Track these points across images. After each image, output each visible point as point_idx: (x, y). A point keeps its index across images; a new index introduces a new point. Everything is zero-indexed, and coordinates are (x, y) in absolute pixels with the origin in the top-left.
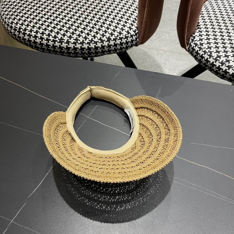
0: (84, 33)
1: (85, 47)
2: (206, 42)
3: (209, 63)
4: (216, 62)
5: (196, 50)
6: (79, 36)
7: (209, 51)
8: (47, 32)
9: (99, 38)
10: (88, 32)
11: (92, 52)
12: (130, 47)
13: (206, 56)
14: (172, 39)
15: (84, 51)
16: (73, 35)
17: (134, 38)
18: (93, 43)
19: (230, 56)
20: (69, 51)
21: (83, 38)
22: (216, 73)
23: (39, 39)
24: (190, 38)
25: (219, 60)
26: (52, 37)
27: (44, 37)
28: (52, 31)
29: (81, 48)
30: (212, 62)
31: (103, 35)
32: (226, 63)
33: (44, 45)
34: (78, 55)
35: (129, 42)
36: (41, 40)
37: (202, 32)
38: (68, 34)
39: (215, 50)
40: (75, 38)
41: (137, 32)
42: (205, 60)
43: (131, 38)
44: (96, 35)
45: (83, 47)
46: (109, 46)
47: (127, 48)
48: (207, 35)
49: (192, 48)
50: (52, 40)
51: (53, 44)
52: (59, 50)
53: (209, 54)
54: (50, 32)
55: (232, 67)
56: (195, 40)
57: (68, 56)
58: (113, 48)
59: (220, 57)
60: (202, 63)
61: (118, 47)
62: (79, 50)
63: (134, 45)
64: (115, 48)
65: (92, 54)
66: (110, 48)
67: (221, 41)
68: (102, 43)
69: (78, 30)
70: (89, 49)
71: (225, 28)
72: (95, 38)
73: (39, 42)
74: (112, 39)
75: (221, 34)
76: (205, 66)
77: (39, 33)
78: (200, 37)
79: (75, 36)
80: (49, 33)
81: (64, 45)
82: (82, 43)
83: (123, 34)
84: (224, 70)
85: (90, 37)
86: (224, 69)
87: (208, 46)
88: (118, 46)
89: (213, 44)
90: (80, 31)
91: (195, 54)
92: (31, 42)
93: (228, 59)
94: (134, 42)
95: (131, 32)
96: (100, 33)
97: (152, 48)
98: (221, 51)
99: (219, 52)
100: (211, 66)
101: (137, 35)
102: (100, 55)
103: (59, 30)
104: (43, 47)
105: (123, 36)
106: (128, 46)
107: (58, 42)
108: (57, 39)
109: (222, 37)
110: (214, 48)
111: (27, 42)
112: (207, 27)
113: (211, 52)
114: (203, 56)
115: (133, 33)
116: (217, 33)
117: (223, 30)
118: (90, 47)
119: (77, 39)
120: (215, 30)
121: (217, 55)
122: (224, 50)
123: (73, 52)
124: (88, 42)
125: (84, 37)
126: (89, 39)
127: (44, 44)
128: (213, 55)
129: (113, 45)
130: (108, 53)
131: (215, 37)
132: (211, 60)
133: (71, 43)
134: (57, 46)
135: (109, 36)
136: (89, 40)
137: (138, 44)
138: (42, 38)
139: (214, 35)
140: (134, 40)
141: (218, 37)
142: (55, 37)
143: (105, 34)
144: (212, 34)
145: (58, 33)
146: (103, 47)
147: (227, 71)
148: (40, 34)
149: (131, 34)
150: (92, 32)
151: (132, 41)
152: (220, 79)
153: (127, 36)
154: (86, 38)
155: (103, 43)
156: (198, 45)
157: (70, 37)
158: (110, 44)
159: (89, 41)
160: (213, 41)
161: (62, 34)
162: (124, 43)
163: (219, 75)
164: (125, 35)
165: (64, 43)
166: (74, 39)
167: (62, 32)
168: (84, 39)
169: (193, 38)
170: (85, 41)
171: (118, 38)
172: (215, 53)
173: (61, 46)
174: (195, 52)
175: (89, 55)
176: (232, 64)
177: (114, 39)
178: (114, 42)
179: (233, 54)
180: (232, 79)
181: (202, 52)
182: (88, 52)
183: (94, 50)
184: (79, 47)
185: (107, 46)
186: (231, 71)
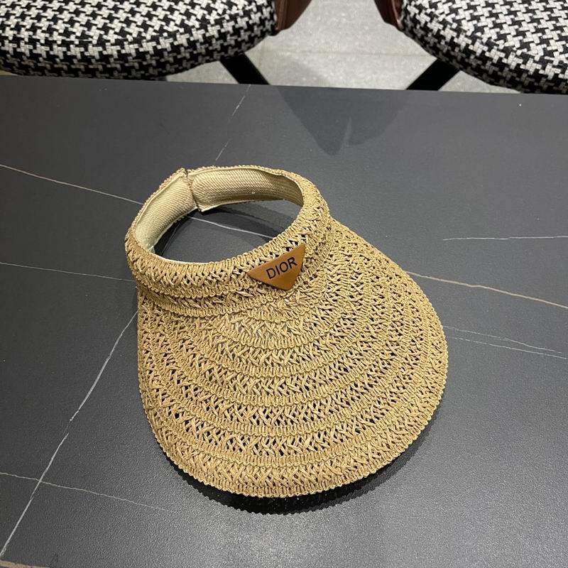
0: (138, 15)
1: (147, 49)
3: (457, 50)
4: (473, 44)
5: (423, 22)
6: (128, 22)
7: (454, 20)
8: (44, 24)
9: (178, 22)
10: (149, 12)
11: (167, 62)
12: (259, 38)
13: (449, 34)
14: (354, 22)
15: (146, 60)
16: (111, 22)
17: (266, 12)
18: (166, 38)
19: (505, 23)
20: (109, 66)
21: (137, 26)
22: (477, 71)
23: (26, 43)
25: (481, 38)
26: (60, 34)
27: (38, 38)
28: (55, 19)
29: (136, 53)
30: (463, 45)
31: (188, 14)
32: (497, 43)
33: (41, 59)
34: (134, 73)
35: (254, 24)
36: (31, 47)
38: (100, 22)
39: (469, 16)
40: (117, 30)
42: (446, 43)
43: (259, 14)
44: (170, 17)
45: (141, 50)
46: (207, 40)
47: (252, 41)
50: (59, 42)
51: (64, 53)
52: (82, 67)
53: (455, 26)
54: (52, 23)
55: (514, 49)
57: (107, 78)
58: (216, 45)
59: (481, 29)
60: (440, 54)
61: (231, 40)
62: (134, 59)
63: (267, 31)
64: (222, 45)
65: (168, 67)
66: (211, 44)
68: (187, 36)
69: (123, 9)
70: (158, 53)
72: (169, 23)
73: (27, 53)
74: (212, 22)
76: (447, 59)
77: (23, 29)
79: (117, 25)
80: (50, 25)
81: (93, 51)
82: (139, 40)
83: (236, 5)
84: (495, 61)
85: (156, 24)
86: (496, 59)
87: (450, 7)
88: (229, 38)
90: (127, 10)
91: (420, 33)
92: (8, 56)
93: (502, 32)
94: (267, 23)
96: (178, 10)
97: (310, 52)
98: (483, 15)
99: (477, 18)
100: (464, 55)
101: (273, 5)
102: (189, 66)
103: (73, 15)
104: (39, 65)
105: (238, 9)
106: (253, 35)
107: (77, 46)
108: (72, 38)
113: (459, 22)
114: (442, 33)
118: (159, 47)
119: (123, 33)
121: (475, 25)
122: (490, 11)
123: (118, 66)
124: (152, 36)
125: (139, 24)
126: (153, 27)
127: (40, 55)
128: (465, 28)
129: (217, 35)
130: (208, 58)
132: (462, 41)
133: (109, 44)
134: (75, 57)
135: (204, 15)
136: (155, 31)
137: (277, 29)
138: (33, 42)
140: (266, 19)
142: (67, 33)
143: (191, 11)
145: (72, 22)
146: (192, 44)
147: (503, 61)
148: (27, 30)
149: (258, 4)
150: (160, 9)
151: (262, 21)
152: (489, 85)
153: (247, 8)
154: (145, 26)
155: (192, 35)
156: (426, 9)
157: (106, 29)
158: (207, 35)
159: (154, 34)
161: (84, 23)
162: (242, 28)
163: (485, 76)
164: (243, 8)
165: (93, 46)
166: (115, 33)
167: (83, 19)
168: (142, 30)
170: (143, 35)
171: (227, 17)
172: (469, 21)
173: (86, 54)
174: (421, 28)
176: (513, 42)
177: (216, 20)
178: (219, 28)
179: (512, 19)
180: (518, 79)
181: (438, 25)
182: (158, 61)
183: (171, 55)
184: (133, 52)
185: (202, 40)
186: (513, 61)
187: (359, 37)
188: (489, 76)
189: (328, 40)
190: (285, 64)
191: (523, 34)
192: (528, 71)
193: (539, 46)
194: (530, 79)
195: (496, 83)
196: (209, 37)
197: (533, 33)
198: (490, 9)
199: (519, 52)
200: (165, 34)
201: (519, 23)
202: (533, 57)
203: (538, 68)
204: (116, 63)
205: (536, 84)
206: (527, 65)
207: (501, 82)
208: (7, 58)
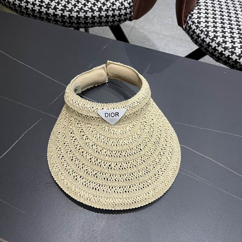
1: (74, 15)
2: (204, 20)
3: (205, 43)
4: (212, 42)
5: (193, 29)
6: (68, 2)
7: (206, 31)
9: (89, 7)
11: (81, 22)
12: (123, 21)
13: (203, 36)
15: (72, 20)
17: (128, 11)
18: (82, 12)
19: (228, 36)
20: (56, 19)
22: (211, 55)
23: (24, 2)
24: (188, 15)
25: (216, 41)
26: (39, 1)
27: (30, 1)
29: (69, 16)
30: (208, 42)
31: (94, 4)
32: (222, 44)
33: (29, 10)
34: (66, 24)
35: (122, 14)
36: (26, 4)
37: (202, 9)
39: (213, 30)
40: (63, 5)
41: (132, 4)
42: (201, 39)
43: (125, 11)
44: (86, 4)
45: (71, 15)
47: (120, 21)
48: (206, 13)
49: (188, 26)
50: (38, 5)
51: (39, 9)
52: (45, 17)
53: (206, 33)
55: (229, 48)
56: (193, 17)
57: (55, 24)
58: (104, 20)
59: (217, 37)
60: (198, 44)
61: (110, 19)
62: (67, 18)
63: (127, 18)
64: (106, 20)
65: (81, 25)
66: (101, 19)
67: (220, 21)
68: (92, 13)
70: (78, 18)
71: (226, 7)
72: (85, 6)
73: (24, 6)
74: (104, 10)
75: (221, 14)
78: (198, 15)
79: (63, 3)
81: (51, 11)
82: (71, 11)
83: (116, 5)
85: (80, 5)
86: (220, 51)
87: (206, 25)
89: (212, 23)
91: (191, 33)
92: (16, 6)
93: (225, 40)
94: (128, 15)
95: (125, 4)
96: (91, 2)
98: (219, 31)
99: (216, 32)
100: (207, 47)
101: (132, 8)
102: (90, 26)
104: (28, 12)
105: (116, 7)
106: (121, 19)
107: (45, 8)
108: (44, 4)
109: (221, 16)
110: (212, 27)
111: (12, 6)
112: (207, 5)
113: (208, 32)
114: (200, 35)
115: (127, 5)
116: (217, 12)
117: (223, 10)
118: (79, 15)
119: (65, 6)
120: (215, 9)
121: (214, 34)
124: (77, 10)
125: (73, 4)
126: (78, 6)
127: (29, 8)
128: (210, 35)
129: (105, 16)
130: (99, 24)
131: (214, 15)
132: (208, 40)
133: (58, 10)
134: (43, 12)
135: (101, 6)
136: (79, 8)
137: (132, 19)
138: (27, 2)
139: (213, 14)
140: (128, 13)
141: (217, 16)
142: (42, 2)
143: (96, 3)
144: (212, 12)
146: (93, 17)
147: (223, 52)
149: (125, 6)
151: (126, 14)
152: (215, 62)
153: (120, 7)
154: (75, 6)
155: (94, 13)
156: (196, 23)
157: (58, 3)
160: (212, 20)
162: (116, 15)
163: (214, 57)
164: (119, 7)
165: (52, 9)
168: (73, 7)
169: (191, 16)
170: (73, 9)
171: (111, 9)
172: (212, 32)
173: (48, 12)
174: (192, 31)
175: (78, 25)
176: (229, 45)
177: (105, 9)
178: (106, 13)
179: (231, 35)
180: (228, 61)
181: (199, 31)
182: (77, 21)
183: (83, 20)
184: (68, 15)
185: (98, 16)
186: (227, 53)
187: (175, 30)
188: (216, 57)
189: (161, 29)
190: (140, 35)
191: (234, 43)
192: (232, 59)
193: (240, 49)
194: (233, 63)
195: (218, 61)
196: (101, 16)
197: (238, 43)
198: (223, 29)
199: (230, 50)
200: (83, 11)
201: (234, 38)
202: (236, 53)
203: (237, 58)
204: (60, 19)
205: (235, 65)
206: (233, 56)
207: (221, 61)
208: (16, 7)
